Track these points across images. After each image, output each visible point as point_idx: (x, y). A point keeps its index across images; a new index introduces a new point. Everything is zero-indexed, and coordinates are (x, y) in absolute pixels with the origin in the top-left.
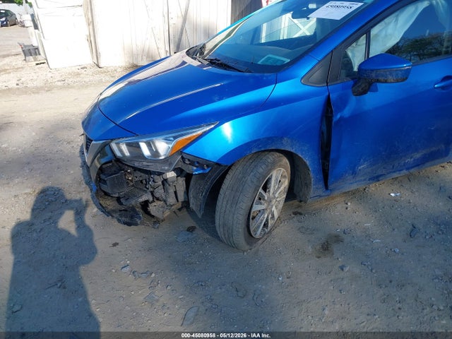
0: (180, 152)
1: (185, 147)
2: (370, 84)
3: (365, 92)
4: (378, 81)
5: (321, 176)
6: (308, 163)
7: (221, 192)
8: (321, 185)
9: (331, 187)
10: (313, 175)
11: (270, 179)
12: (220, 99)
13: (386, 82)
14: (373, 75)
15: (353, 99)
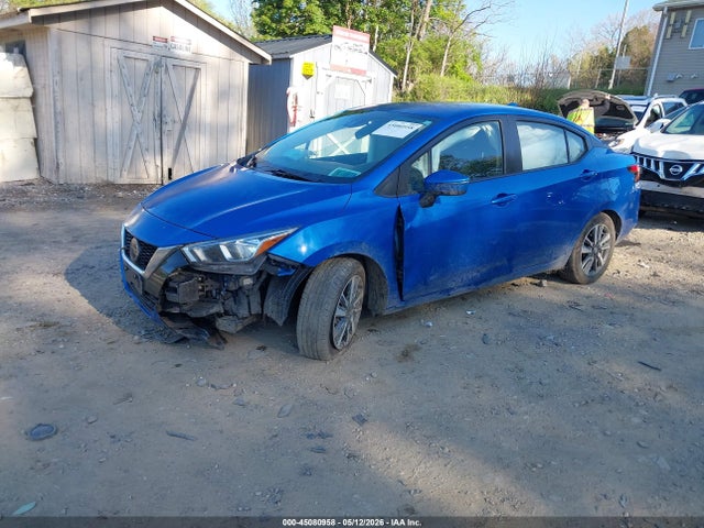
0: (266, 253)
1: (270, 249)
2: (435, 196)
3: (431, 204)
4: (442, 194)
5: (396, 285)
6: (384, 269)
7: (304, 296)
8: (396, 295)
9: (405, 298)
10: (389, 284)
11: (349, 285)
12: (301, 204)
13: (449, 195)
14: (437, 188)
15: (421, 210)
